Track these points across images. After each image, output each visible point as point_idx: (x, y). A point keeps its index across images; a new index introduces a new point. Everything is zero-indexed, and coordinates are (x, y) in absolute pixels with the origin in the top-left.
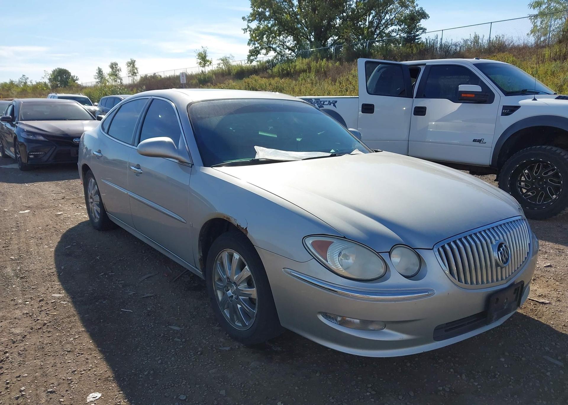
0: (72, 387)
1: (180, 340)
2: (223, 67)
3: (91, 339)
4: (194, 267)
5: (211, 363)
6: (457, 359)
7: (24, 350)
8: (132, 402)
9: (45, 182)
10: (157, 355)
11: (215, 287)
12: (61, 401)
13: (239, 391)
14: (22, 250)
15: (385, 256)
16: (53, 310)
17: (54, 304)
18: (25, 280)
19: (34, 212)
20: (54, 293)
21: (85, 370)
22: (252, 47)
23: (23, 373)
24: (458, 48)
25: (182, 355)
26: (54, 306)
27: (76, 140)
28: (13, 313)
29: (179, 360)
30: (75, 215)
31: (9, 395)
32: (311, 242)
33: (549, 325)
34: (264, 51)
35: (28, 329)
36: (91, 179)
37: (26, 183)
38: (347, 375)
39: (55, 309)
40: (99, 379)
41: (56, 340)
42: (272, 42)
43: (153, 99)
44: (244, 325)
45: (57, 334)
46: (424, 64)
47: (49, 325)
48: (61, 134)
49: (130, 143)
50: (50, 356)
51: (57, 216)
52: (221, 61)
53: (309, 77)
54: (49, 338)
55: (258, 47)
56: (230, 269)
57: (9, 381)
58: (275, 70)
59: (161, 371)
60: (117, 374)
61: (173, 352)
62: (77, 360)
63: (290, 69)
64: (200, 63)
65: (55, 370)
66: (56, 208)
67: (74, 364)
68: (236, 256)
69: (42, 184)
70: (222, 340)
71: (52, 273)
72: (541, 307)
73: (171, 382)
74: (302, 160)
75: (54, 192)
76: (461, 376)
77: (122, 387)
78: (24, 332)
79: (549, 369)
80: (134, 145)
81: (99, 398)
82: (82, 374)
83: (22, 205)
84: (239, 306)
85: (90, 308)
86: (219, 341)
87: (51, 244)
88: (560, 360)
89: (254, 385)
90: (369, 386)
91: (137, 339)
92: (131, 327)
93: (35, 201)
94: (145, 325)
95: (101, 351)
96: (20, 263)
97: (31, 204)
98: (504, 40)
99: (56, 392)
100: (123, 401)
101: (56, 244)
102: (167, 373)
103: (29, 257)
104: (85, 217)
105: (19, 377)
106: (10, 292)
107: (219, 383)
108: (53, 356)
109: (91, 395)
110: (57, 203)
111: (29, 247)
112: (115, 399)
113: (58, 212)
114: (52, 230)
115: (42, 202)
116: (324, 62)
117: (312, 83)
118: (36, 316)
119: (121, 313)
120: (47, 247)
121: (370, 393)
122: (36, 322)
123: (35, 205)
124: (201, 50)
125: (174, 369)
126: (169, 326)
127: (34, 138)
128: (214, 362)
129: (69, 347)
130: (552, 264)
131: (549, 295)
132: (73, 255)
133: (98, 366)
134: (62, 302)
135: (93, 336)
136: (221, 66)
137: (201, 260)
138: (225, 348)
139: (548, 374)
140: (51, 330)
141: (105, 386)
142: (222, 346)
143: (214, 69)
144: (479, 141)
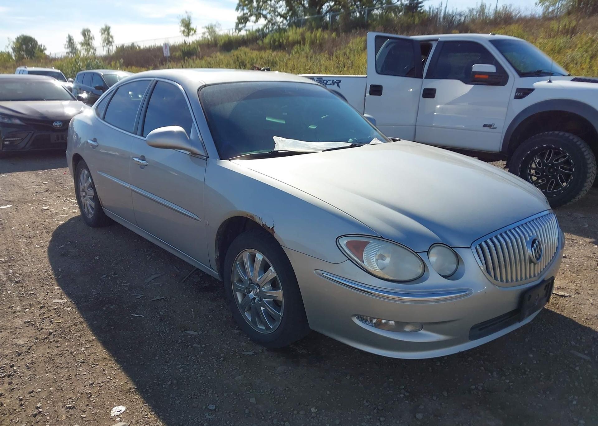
0: (93, 400)
1: (199, 346)
2: (209, 37)
3: (104, 349)
4: (209, 267)
5: (236, 369)
6: (486, 357)
7: (32, 363)
8: (160, 414)
9: (23, 172)
10: (178, 363)
11: (234, 289)
12: (83, 417)
13: (270, 398)
14: (11, 250)
15: (424, 256)
16: (57, 317)
17: (57, 310)
18: (20, 285)
19: (17, 207)
20: (55, 299)
21: (104, 382)
22: (240, 14)
23: (35, 388)
24: (463, 19)
25: (204, 361)
26: (58, 313)
27: (56, 124)
28: (13, 322)
29: (202, 367)
30: (63, 210)
31: (25, 412)
32: (345, 242)
33: (572, 319)
34: (253, 18)
35: (32, 340)
36: (83, 170)
37: (3, 173)
38: (378, 377)
39: (59, 316)
40: (121, 391)
41: (66, 351)
42: (262, 8)
43: (157, 81)
44: (268, 328)
45: (66, 344)
46: (436, 40)
47: (55, 335)
48: (40, 117)
49: (132, 132)
50: (62, 368)
51: (43, 211)
52: (205, 30)
53: (303, 50)
54: (57, 349)
55: (247, 14)
56: (252, 271)
57: (22, 398)
58: (267, 40)
59: (185, 380)
60: (138, 385)
61: (194, 359)
62: (93, 372)
63: (282, 40)
64: (184, 32)
65: (71, 383)
66: (40, 202)
67: (90, 376)
68: (259, 257)
69: (20, 174)
70: (243, 344)
71: (50, 276)
72: (561, 300)
73: (197, 391)
74: (323, 151)
75: (35, 184)
76: (492, 374)
77: (146, 399)
78: (28, 342)
79: (577, 364)
80: (136, 134)
81: (124, 412)
82: (101, 387)
83: (2, 199)
84: (262, 308)
85: (97, 314)
86: (242, 346)
87: (42, 243)
88: (587, 355)
89: (284, 391)
90: (402, 388)
91: (153, 347)
92: (145, 334)
93: (16, 194)
94: (160, 331)
95: (117, 361)
96: (11, 265)
97: (11, 198)
98: (511, 11)
99: (77, 408)
100: (150, 414)
101: (48, 244)
102: (191, 382)
103: (20, 258)
104: (77, 212)
105: (32, 392)
106: (5, 298)
107: (248, 391)
108: (65, 368)
109: (115, 409)
110: (40, 196)
111: (18, 248)
112: (140, 412)
113: (43, 207)
114: (41, 227)
115: (24, 195)
116: (319, 33)
117: (307, 57)
118: (39, 325)
119: (132, 318)
120: (38, 247)
121: (404, 394)
122: (41, 331)
123: (16, 198)
124: (185, 17)
125: (198, 377)
126: (186, 331)
127: (10, 122)
128: (239, 368)
129: (81, 358)
130: (566, 255)
131: (567, 287)
132: (69, 255)
133: (116, 377)
134: (66, 308)
135: (105, 344)
136: (206, 36)
137: (218, 260)
138: (248, 353)
139: (577, 368)
140: (59, 340)
141: (127, 398)
142: (245, 351)
143: (198, 39)
144: (490, 126)
